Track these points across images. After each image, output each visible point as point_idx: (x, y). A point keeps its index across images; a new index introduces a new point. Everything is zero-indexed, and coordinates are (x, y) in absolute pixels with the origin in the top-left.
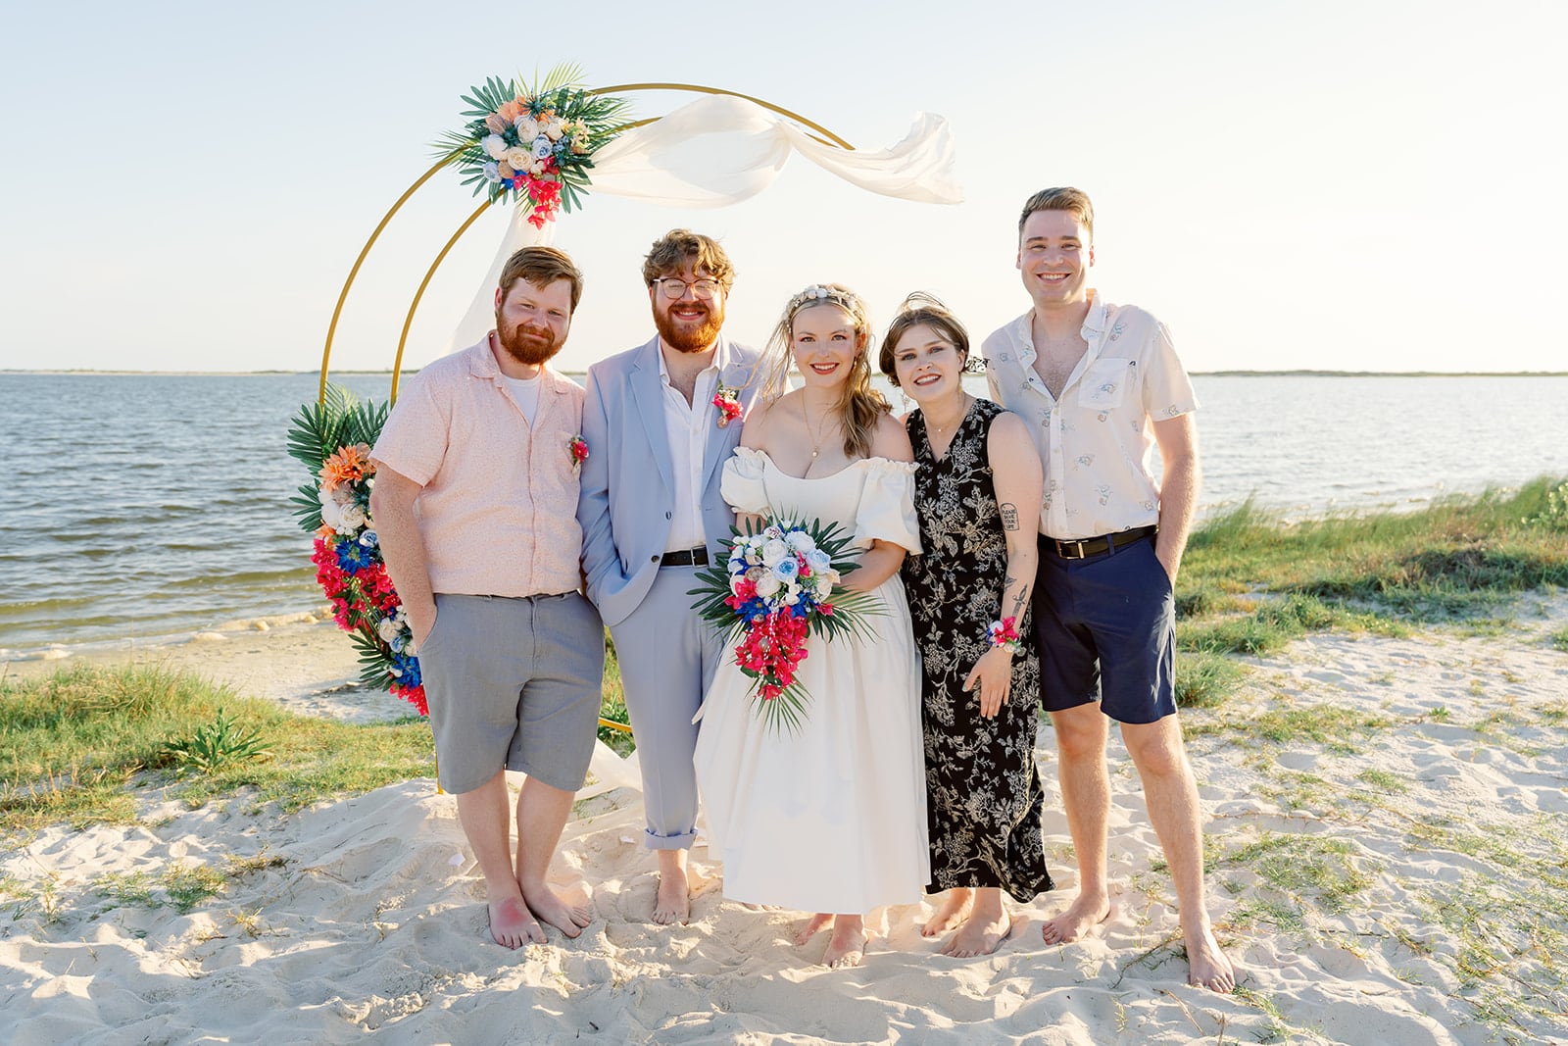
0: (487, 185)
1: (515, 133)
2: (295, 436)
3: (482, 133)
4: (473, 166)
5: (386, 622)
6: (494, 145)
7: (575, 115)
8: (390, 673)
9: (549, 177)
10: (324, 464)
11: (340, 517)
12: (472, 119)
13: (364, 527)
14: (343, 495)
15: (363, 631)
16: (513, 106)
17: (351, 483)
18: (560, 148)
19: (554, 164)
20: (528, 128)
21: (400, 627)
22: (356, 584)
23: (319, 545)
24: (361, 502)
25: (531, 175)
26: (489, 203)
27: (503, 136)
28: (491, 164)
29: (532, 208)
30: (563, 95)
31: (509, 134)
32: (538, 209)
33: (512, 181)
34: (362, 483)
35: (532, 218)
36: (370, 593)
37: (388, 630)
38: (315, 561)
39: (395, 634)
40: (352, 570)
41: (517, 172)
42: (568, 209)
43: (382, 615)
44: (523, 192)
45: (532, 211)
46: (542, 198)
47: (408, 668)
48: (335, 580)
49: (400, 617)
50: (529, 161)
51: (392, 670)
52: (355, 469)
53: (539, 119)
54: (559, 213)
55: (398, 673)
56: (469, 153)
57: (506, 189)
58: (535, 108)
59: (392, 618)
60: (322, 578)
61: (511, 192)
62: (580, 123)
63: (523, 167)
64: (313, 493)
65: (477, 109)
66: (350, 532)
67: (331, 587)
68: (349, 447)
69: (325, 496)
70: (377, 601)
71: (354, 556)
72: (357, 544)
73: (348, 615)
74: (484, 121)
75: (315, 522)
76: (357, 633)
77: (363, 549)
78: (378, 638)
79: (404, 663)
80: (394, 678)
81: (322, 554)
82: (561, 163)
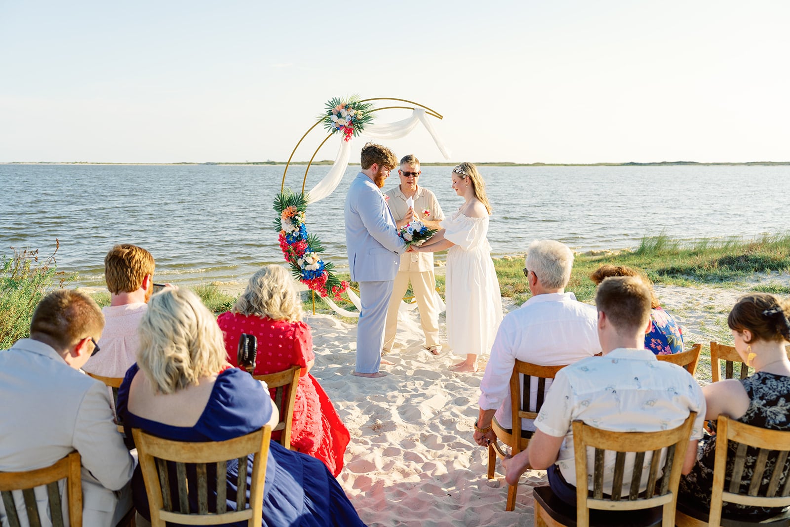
0: (332, 129)
1: (341, 115)
2: (275, 203)
3: (331, 114)
4: (328, 123)
5: (300, 259)
6: (334, 118)
7: (358, 108)
8: (300, 276)
9: (350, 127)
10: (283, 212)
11: (287, 228)
12: (328, 110)
13: (294, 231)
14: (288, 221)
15: (293, 262)
16: (340, 107)
17: (291, 217)
18: (354, 118)
19: (351, 123)
20: (344, 113)
21: (304, 261)
22: (291, 247)
23: (280, 236)
24: (294, 223)
25: (345, 126)
26: (332, 134)
27: (337, 115)
28: (333, 123)
29: (345, 136)
30: (355, 104)
31: (339, 115)
32: (347, 137)
33: (340, 128)
34: (294, 217)
35: (346, 139)
36: (295, 251)
37: (300, 262)
38: (280, 241)
39: (302, 263)
40: (290, 243)
41: (341, 126)
42: (355, 136)
43: (299, 257)
44: (343, 131)
45: (345, 137)
46: (348, 133)
47: (306, 274)
48: (285, 246)
49: (304, 258)
50: (344, 122)
51: (301, 274)
52: (292, 213)
53: (347, 110)
54: (353, 136)
55: (303, 275)
56: (327, 119)
57: (337, 130)
58: (346, 107)
59: (302, 258)
60: (281, 246)
61: (339, 131)
62: (360, 112)
63: (343, 124)
64: (279, 220)
65: (329, 107)
66: (290, 232)
67: (284, 248)
68: (290, 207)
69: (282, 221)
70: (297, 253)
71: (291, 239)
72: (292, 235)
73: (288, 257)
74: (331, 110)
75: (280, 229)
76: (291, 262)
77: (294, 237)
78: (297, 264)
79: (304, 272)
80: (302, 277)
81: (281, 239)
82: (354, 123)
